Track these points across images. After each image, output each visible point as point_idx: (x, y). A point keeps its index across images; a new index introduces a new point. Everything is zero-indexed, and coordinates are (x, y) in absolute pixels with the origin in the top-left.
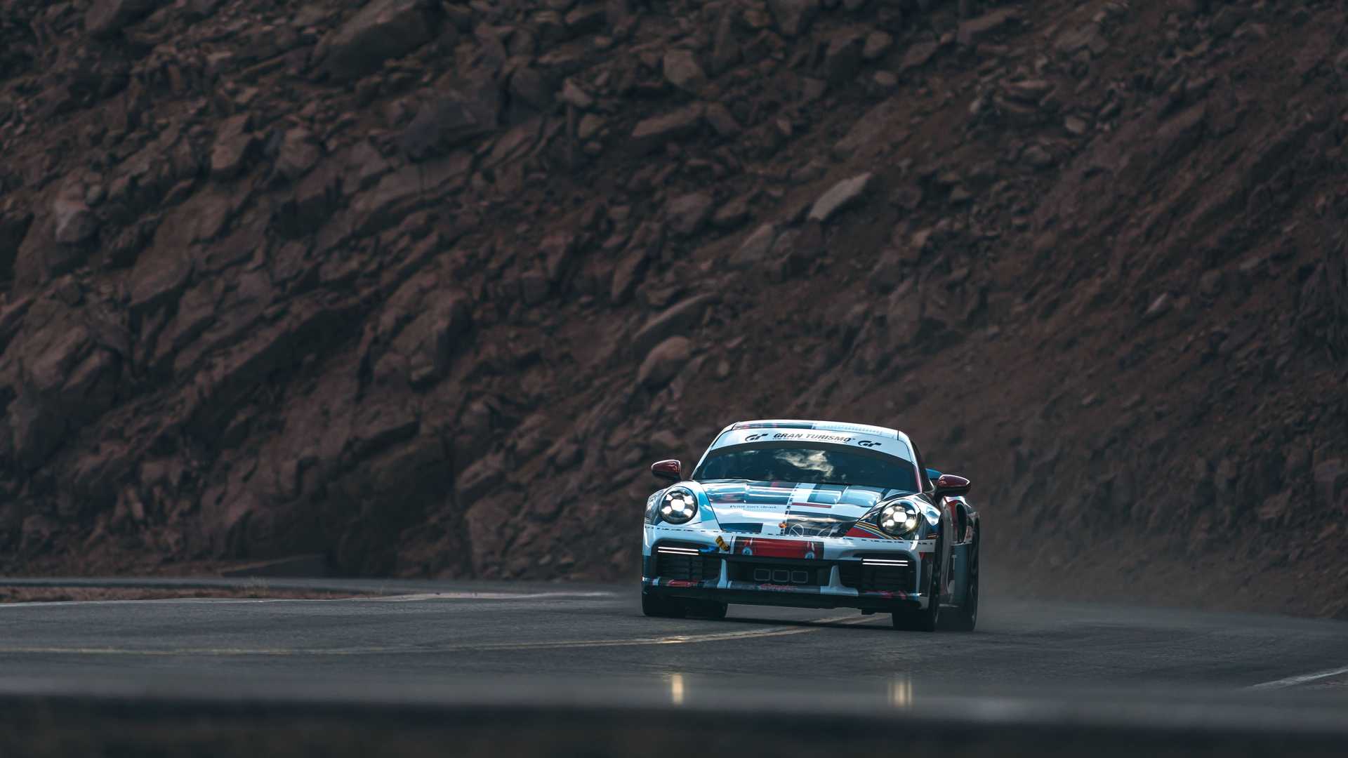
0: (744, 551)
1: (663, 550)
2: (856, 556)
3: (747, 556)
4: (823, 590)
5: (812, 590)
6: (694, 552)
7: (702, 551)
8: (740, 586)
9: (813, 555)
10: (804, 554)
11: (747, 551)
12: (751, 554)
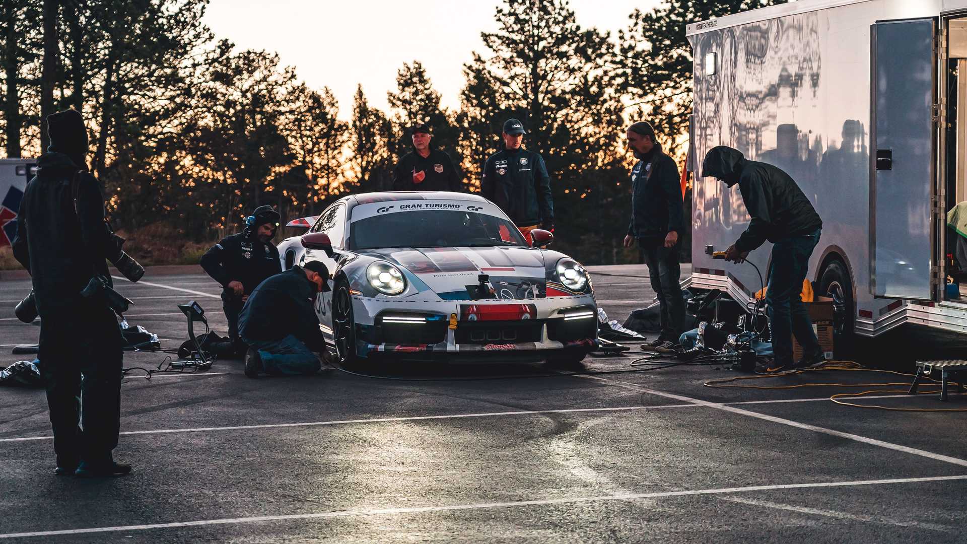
0: (470, 317)
1: (387, 319)
2: (559, 313)
3: (472, 321)
4: (538, 345)
5: (528, 346)
6: (420, 320)
7: (430, 319)
8: (468, 348)
9: (529, 316)
10: (522, 316)
11: (473, 317)
12: (476, 319)
